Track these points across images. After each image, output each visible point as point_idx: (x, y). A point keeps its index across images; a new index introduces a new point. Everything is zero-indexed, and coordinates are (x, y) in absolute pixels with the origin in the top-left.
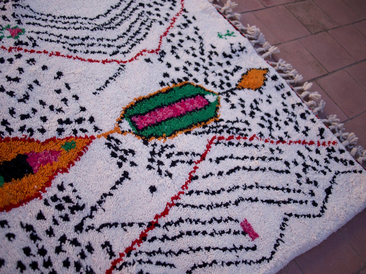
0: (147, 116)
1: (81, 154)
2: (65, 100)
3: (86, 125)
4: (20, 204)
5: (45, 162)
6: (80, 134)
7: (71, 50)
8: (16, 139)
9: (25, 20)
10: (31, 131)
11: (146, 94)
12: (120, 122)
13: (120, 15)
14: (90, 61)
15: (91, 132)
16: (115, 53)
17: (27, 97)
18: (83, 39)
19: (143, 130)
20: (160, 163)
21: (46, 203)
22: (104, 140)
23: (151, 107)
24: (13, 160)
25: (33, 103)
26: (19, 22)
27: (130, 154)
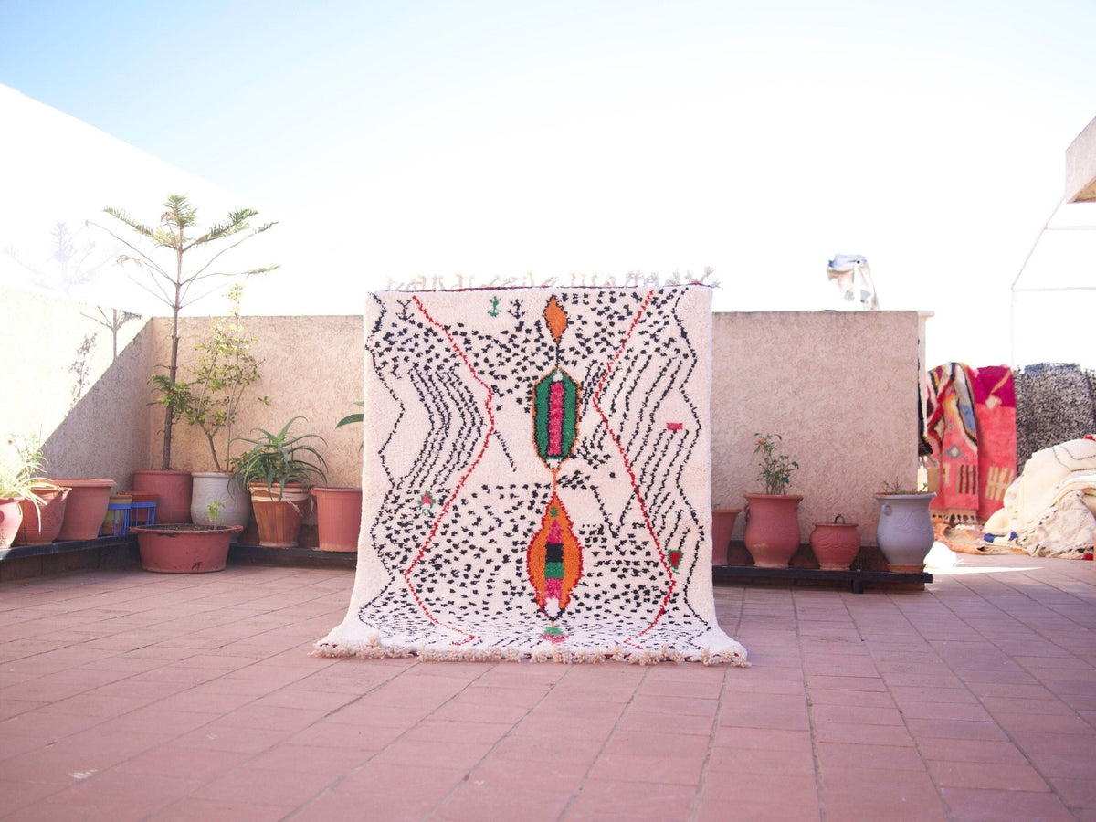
0: (551, 441)
1: (563, 508)
2: (512, 496)
3: (541, 492)
4: (581, 562)
5: (559, 534)
6: (546, 499)
7: (464, 466)
8: (532, 542)
9: (416, 486)
10: (529, 530)
11: (531, 431)
12: (548, 466)
13: (435, 398)
14: (480, 456)
15: (550, 492)
16: (479, 431)
17: (498, 520)
18: (455, 450)
19: (562, 452)
20: (595, 457)
21: (589, 546)
22: (559, 486)
23: (545, 434)
24: (547, 551)
25: (506, 519)
26: (416, 492)
27: (579, 475)
